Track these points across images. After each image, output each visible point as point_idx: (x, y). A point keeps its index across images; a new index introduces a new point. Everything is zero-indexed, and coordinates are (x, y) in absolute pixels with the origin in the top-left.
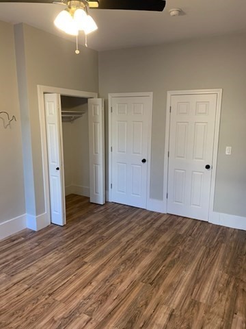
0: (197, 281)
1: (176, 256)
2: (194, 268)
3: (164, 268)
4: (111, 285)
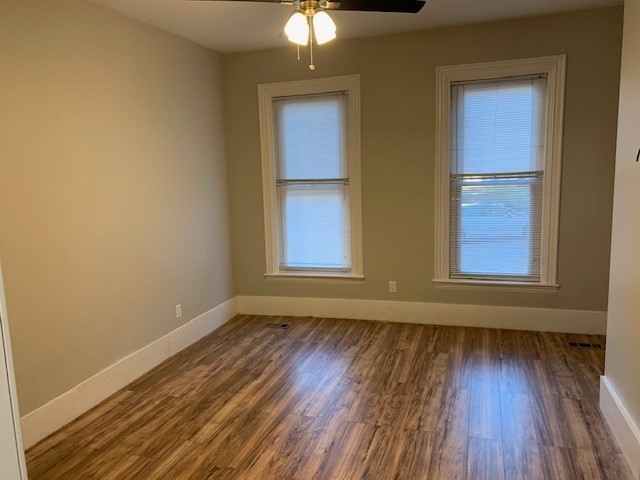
4: (289, 455)
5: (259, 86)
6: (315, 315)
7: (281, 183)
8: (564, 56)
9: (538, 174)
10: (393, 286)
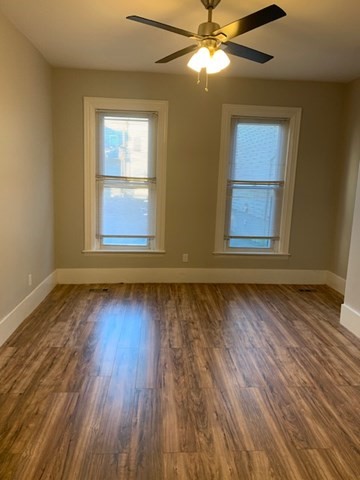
0: (72, 418)
1: (124, 456)
2: (80, 441)
3: (134, 421)
5: (85, 98)
6: (125, 281)
7: (100, 177)
8: (300, 109)
9: (281, 183)
10: (185, 258)
